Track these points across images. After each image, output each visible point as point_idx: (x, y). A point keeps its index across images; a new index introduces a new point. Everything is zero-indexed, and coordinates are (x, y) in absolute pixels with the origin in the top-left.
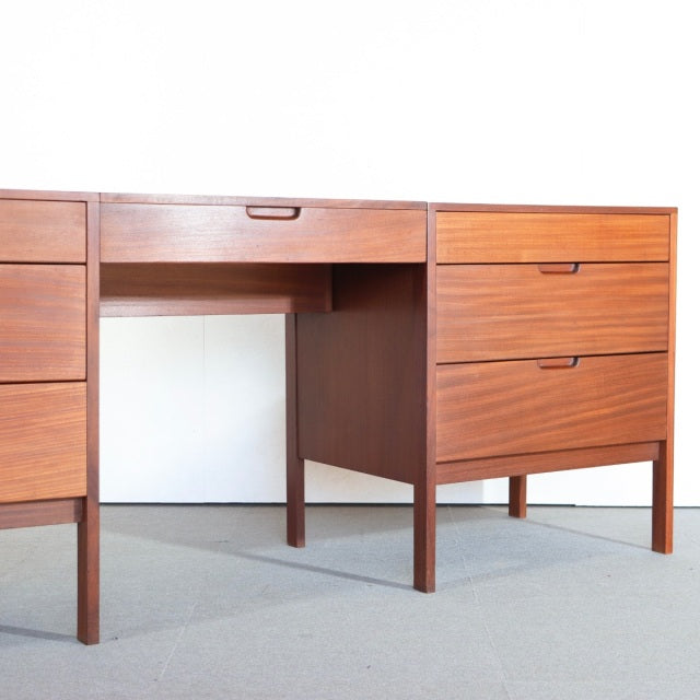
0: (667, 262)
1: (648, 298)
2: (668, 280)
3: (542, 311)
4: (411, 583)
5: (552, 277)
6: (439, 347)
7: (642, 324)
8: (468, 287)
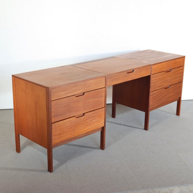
0: (183, 66)
1: (180, 73)
2: (183, 69)
3: (165, 79)
4: (144, 128)
5: (167, 73)
6: (151, 89)
7: (179, 78)
8: (156, 77)
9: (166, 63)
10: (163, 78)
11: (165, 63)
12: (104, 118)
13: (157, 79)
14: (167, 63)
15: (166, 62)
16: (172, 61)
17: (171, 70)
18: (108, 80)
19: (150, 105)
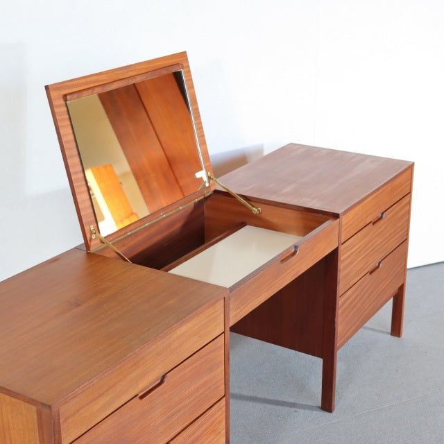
0: (410, 193)
3: (371, 246)
5: (376, 224)
6: (341, 288)
7: (400, 231)
8: (351, 249)
9: (372, 199)
10: (367, 245)
11: (371, 197)
12: (224, 431)
13: (352, 254)
14: (376, 197)
15: (381, 191)
16: (385, 188)
17: (383, 214)
18: (231, 306)
19: (339, 334)
